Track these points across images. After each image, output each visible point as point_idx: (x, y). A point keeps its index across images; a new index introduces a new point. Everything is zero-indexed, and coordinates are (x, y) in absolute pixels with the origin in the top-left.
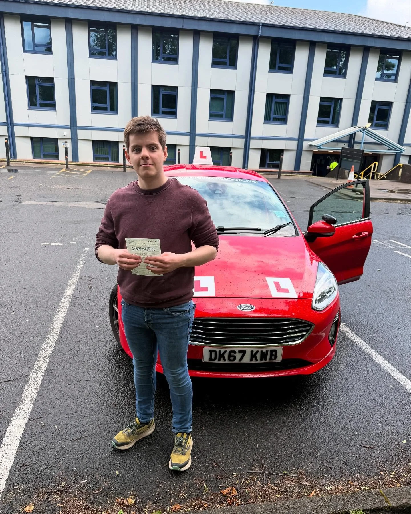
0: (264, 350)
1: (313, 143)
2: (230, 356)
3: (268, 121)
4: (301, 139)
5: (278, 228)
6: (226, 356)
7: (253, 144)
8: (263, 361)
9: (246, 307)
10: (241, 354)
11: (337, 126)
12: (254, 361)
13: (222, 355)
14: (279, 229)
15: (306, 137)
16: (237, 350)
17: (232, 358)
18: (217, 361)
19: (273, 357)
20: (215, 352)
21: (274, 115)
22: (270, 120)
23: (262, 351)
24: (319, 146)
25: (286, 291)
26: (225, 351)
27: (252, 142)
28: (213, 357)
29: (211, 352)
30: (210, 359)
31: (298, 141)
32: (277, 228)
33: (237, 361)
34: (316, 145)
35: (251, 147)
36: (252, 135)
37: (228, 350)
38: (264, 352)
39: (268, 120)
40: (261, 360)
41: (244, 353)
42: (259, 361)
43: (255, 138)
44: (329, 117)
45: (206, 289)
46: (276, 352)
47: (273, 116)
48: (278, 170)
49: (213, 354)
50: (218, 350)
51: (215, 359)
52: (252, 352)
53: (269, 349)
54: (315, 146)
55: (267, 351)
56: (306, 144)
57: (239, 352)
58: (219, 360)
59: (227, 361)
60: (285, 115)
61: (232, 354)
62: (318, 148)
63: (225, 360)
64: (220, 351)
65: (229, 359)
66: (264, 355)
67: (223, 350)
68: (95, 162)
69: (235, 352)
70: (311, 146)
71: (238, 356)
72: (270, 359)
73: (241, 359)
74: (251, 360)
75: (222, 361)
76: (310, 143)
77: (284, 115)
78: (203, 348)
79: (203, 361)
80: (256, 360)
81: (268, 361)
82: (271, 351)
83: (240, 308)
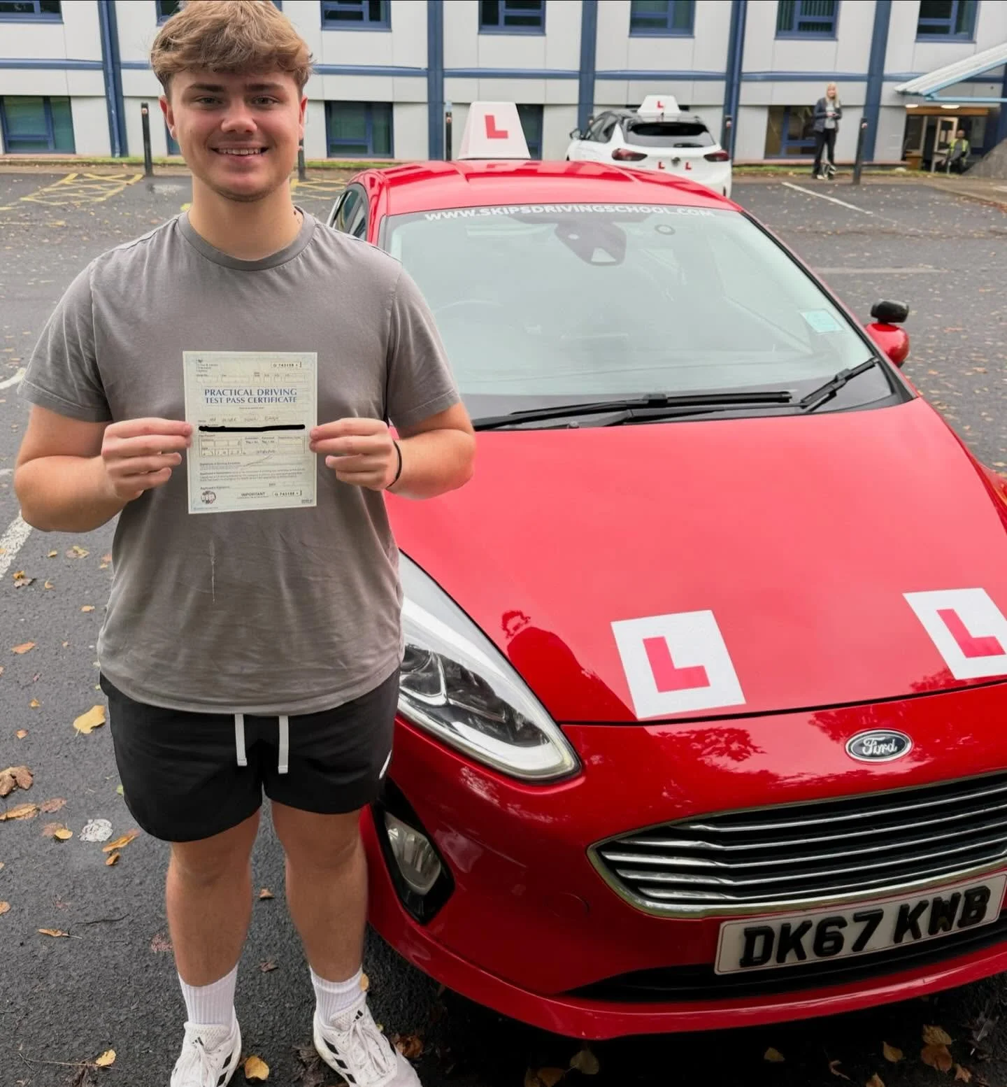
0: (945, 894)
1: (910, 86)
3: (787, 32)
4: (875, 76)
5: (841, 381)
6: (807, 940)
7: (750, 93)
9: (879, 743)
11: (970, 38)
12: (907, 939)
14: (843, 385)
15: (888, 70)
16: (847, 913)
17: (828, 944)
18: (771, 964)
19: (975, 912)
21: (801, 14)
22: (790, 28)
24: (928, 95)
27: (745, 87)
31: (869, 82)
33: (846, 952)
34: (921, 91)
35: (741, 102)
36: (745, 69)
39: (785, 29)
42: (925, 936)
43: (753, 78)
44: (948, 16)
45: (698, 677)
46: (985, 892)
47: (798, 18)
48: (812, 161)
51: (765, 957)
53: (961, 889)
54: (916, 94)
55: (956, 898)
56: (888, 91)
59: (811, 958)
60: (832, 15)
62: (928, 99)
65: (818, 950)
66: (942, 911)
68: (331, 160)
70: (904, 93)
73: (860, 944)
74: (898, 937)
75: (791, 960)
76: (901, 87)
77: (828, 15)
78: (723, 925)
79: (717, 972)
80: (916, 934)
81: (955, 929)
82: (969, 894)
83: (857, 750)
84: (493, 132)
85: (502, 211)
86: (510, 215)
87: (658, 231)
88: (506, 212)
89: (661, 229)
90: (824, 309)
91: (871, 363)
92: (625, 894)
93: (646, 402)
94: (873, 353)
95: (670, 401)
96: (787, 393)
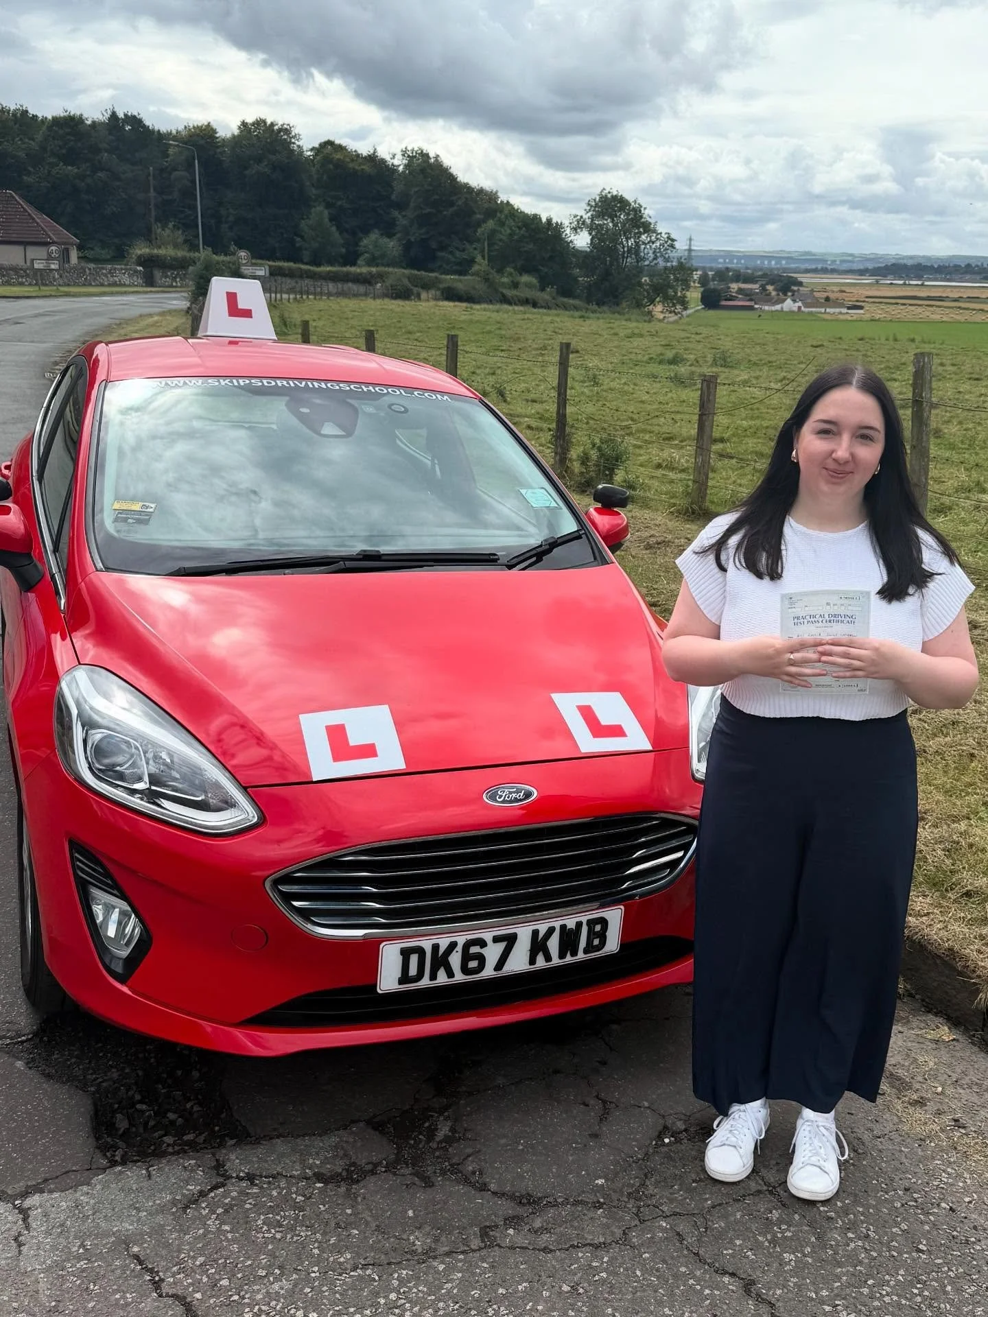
0: (571, 923)
2: (466, 957)
5: (547, 547)
6: (455, 960)
8: (569, 959)
9: (511, 793)
10: (501, 946)
12: (541, 962)
13: (441, 961)
14: (549, 551)
16: (488, 936)
17: (472, 964)
18: (425, 982)
19: (596, 942)
20: (420, 951)
23: (563, 927)
25: (617, 731)
26: (453, 946)
28: (413, 971)
29: (406, 953)
30: (405, 978)
32: (544, 548)
33: (488, 972)
37: (461, 940)
38: (570, 931)
40: (562, 956)
41: (511, 940)
42: (556, 961)
45: (368, 751)
46: (604, 922)
49: (414, 959)
50: (427, 944)
51: (420, 975)
52: (535, 933)
53: (584, 918)
55: (579, 926)
57: (496, 940)
58: (434, 976)
59: (459, 977)
61: (474, 950)
63: (450, 974)
64: (436, 947)
65: (465, 970)
66: (569, 940)
67: (444, 943)
69: (483, 943)
71: (492, 953)
72: (586, 951)
73: (500, 965)
74: (532, 961)
75: (442, 978)
78: (381, 946)
79: (379, 991)
80: (548, 958)
81: (581, 956)
82: (591, 923)
83: (493, 798)
84: (235, 310)
85: (232, 382)
86: (239, 387)
87: (391, 408)
88: (236, 384)
89: (393, 407)
90: (543, 488)
91: (577, 534)
92: (298, 921)
93: (361, 557)
94: (581, 526)
95: (384, 558)
96: (495, 555)
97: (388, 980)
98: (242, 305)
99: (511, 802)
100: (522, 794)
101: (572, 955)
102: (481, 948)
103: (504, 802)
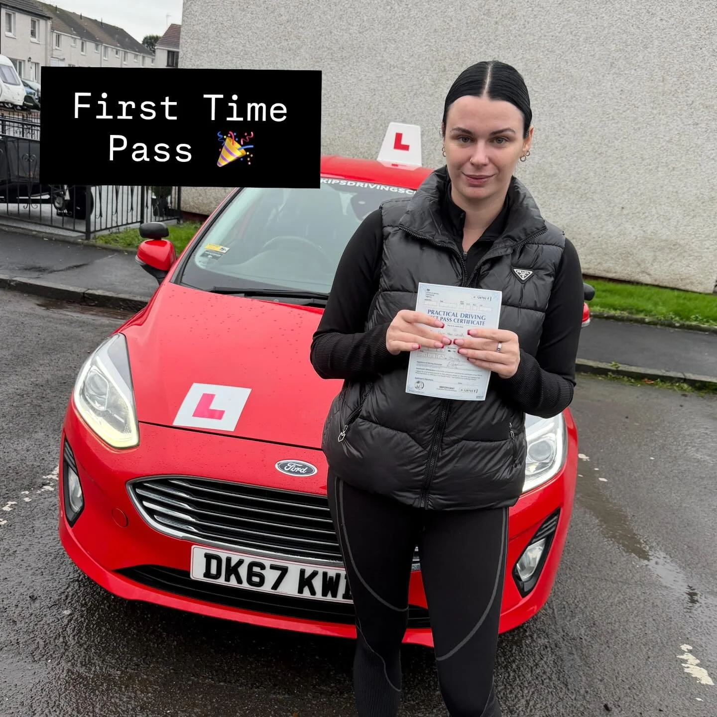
2: (250, 574)
8: (329, 598)
9: (297, 467)
28: (214, 571)
29: (209, 557)
30: (207, 574)
37: (248, 560)
38: (331, 578)
40: (324, 594)
41: (284, 571)
45: (219, 415)
49: (214, 563)
50: (224, 555)
57: (273, 567)
58: (228, 579)
61: (256, 569)
63: (240, 581)
64: (229, 560)
67: (235, 558)
69: (263, 567)
72: (345, 597)
83: (282, 467)
97: (197, 572)
98: (404, 142)
99: (294, 472)
100: (304, 470)
101: (333, 596)
102: (261, 569)
103: (289, 471)
